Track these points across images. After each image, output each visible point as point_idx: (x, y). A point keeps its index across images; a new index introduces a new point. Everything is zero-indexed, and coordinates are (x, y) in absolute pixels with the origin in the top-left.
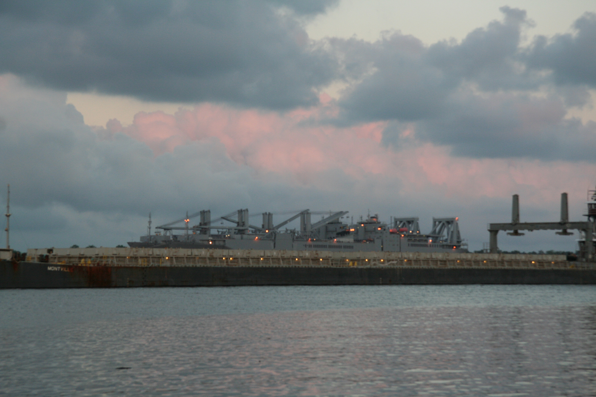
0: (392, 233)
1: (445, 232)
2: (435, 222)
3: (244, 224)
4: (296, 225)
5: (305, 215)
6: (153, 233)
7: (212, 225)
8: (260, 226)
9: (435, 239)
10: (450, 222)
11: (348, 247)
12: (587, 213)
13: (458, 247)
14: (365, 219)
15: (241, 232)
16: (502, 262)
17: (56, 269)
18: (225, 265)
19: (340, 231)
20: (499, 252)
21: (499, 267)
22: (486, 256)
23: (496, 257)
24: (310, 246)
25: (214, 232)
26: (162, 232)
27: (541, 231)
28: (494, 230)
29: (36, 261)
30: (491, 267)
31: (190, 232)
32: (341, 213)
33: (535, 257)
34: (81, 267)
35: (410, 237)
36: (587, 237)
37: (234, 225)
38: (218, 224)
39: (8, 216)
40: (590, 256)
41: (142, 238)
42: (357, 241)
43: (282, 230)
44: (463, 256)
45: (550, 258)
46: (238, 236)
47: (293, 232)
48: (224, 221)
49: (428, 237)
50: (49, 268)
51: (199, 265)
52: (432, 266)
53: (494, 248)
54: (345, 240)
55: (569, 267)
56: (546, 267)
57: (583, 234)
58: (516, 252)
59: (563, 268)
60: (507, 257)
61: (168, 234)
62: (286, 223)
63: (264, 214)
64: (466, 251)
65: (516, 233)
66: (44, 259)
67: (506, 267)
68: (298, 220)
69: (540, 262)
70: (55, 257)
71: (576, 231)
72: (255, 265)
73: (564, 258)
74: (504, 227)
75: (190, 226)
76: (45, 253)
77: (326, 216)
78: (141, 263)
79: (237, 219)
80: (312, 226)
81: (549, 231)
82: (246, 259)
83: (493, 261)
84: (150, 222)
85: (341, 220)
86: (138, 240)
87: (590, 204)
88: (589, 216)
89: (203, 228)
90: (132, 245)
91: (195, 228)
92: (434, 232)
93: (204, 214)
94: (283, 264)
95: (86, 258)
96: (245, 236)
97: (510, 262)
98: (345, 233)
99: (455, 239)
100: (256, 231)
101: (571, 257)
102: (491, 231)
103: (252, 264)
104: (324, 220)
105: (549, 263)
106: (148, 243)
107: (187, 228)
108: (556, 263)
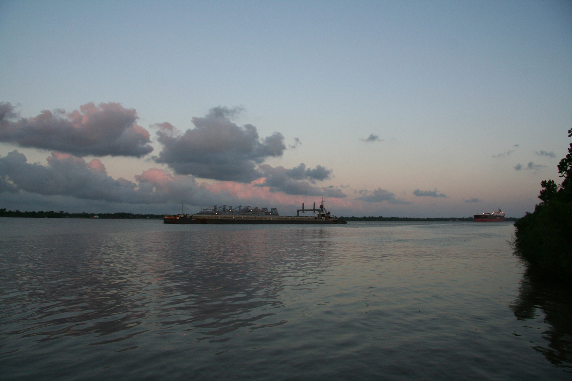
0: (261, 211)
1: (274, 211)
2: (271, 209)
3: (225, 209)
4: (238, 209)
5: (240, 207)
6: (202, 211)
7: (217, 209)
8: (229, 210)
9: (272, 213)
10: (275, 209)
11: (250, 215)
12: (319, 207)
13: (277, 215)
14: (255, 208)
15: (224, 211)
16: (300, 219)
17: (193, 219)
18: (234, 219)
19: (249, 211)
20: (299, 216)
21: (299, 220)
22: (296, 217)
23: (298, 217)
24: (241, 214)
25: (217, 211)
26: (205, 211)
27: (309, 212)
28: (298, 211)
29: (189, 217)
30: (297, 220)
31: (212, 211)
32: (249, 207)
33: (307, 218)
34: (199, 219)
35: (265, 212)
36: (319, 213)
37: (223, 209)
38: (218, 209)
39: (183, 207)
40: (320, 217)
41: (200, 212)
42: (253, 213)
43: (234, 210)
44: (278, 217)
45: (311, 218)
46: (223, 212)
47: (237, 211)
48: (220, 208)
49: (270, 212)
50: (192, 219)
51: (227, 219)
52: (283, 220)
53: (298, 216)
54: (250, 213)
55: (315, 220)
56: (310, 220)
57: (319, 212)
58: (291, 216)
59: (314, 220)
60: (301, 218)
61: (206, 211)
62: (235, 209)
63: (230, 207)
64: (279, 216)
65: (303, 212)
66: (191, 217)
67: (301, 220)
68: (238, 208)
69: (308, 219)
70: (193, 217)
71: (317, 212)
72: (241, 219)
73: (314, 218)
74: (301, 210)
75: (212, 209)
76: (191, 216)
77: (245, 207)
78: (214, 218)
79: (223, 208)
80: (242, 209)
81: (311, 211)
82: (239, 218)
83: (298, 219)
84: (202, 208)
85: (249, 208)
86: (199, 212)
87: (320, 205)
88: (320, 208)
89: (215, 210)
90: (198, 214)
91: (213, 210)
92: (271, 211)
93: (215, 206)
94: (247, 219)
95: (201, 217)
96: (225, 212)
97: (302, 219)
98: (250, 211)
99: (276, 213)
100: (228, 211)
101: (316, 218)
102: (297, 211)
103: (240, 219)
104: (245, 208)
105: (311, 219)
106: (201, 213)
107: (211, 210)
108: (312, 219)
